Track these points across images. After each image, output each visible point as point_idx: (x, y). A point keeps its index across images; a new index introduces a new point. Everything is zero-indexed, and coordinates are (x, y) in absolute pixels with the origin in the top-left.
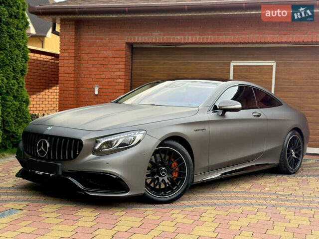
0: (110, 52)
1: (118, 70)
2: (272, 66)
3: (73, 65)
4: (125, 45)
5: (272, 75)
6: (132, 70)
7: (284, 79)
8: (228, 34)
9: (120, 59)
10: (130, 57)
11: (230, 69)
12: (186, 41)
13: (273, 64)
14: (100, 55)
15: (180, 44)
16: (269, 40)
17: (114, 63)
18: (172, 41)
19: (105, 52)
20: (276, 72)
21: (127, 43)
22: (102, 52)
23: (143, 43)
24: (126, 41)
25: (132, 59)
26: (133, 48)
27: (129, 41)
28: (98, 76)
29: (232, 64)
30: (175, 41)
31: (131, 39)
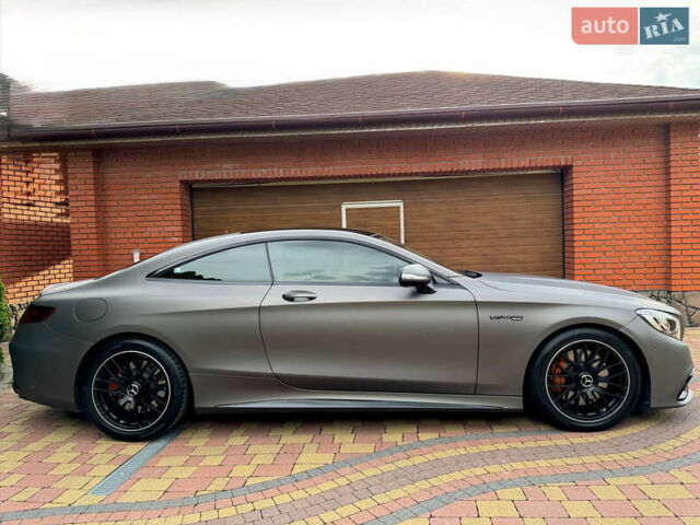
0: (154, 197)
1: (170, 223)
2: (399, 207)
3: (93, 220)
4: (178, 185)
5: (399, 220)
6: (192, 222)
7: (415, 224)
8: (337, 164)
9: (173, 207)
10: (188, 203)
11: (341, 214)
12: (276, 176)
13: (400, 204)
14: (139, 202)
15: (267, 180)
16: (393, 171)
17: (163, 213)
18: (254, 176)
19: (146, 197)
20: (405, 216)
21: (181, 181)
22: (142, 197)
23: (209, 181)
24: (180, 178)
25: (192, 206)
26: (192, 190)
27: (186, 178)
28: (139, 235)
29: (344, 207)
30: (259, 176)
31: (188, 174)
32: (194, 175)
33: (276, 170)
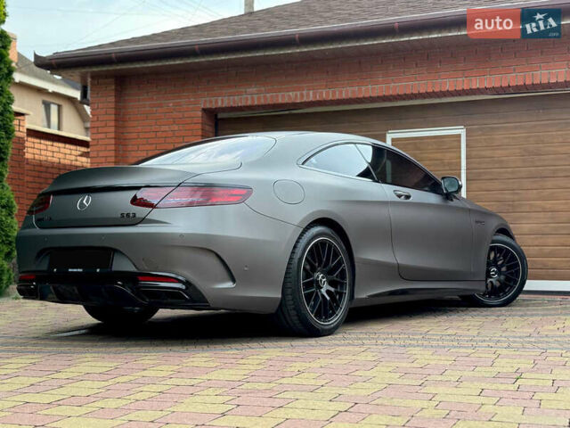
0: (175, 127)
2: (459, 136)
4: (200, 113)
5: (460, 152)
7: (481, 157)
8: (377, 83)
12: (305, 99)
13: (461, 131)
14: (159, 134)
18: (280, 101)
19: (167, 128)
20: (467, 146)
21: (204, 110)
22: (163, 128)
23: (233, 108)
24: (202, 106)
26: (217, 120)
27: (208, 106)
29: (390, 137)
30: (286, 100)
31: (211, 102)
32: (216, 102)
33: (305, 92)
